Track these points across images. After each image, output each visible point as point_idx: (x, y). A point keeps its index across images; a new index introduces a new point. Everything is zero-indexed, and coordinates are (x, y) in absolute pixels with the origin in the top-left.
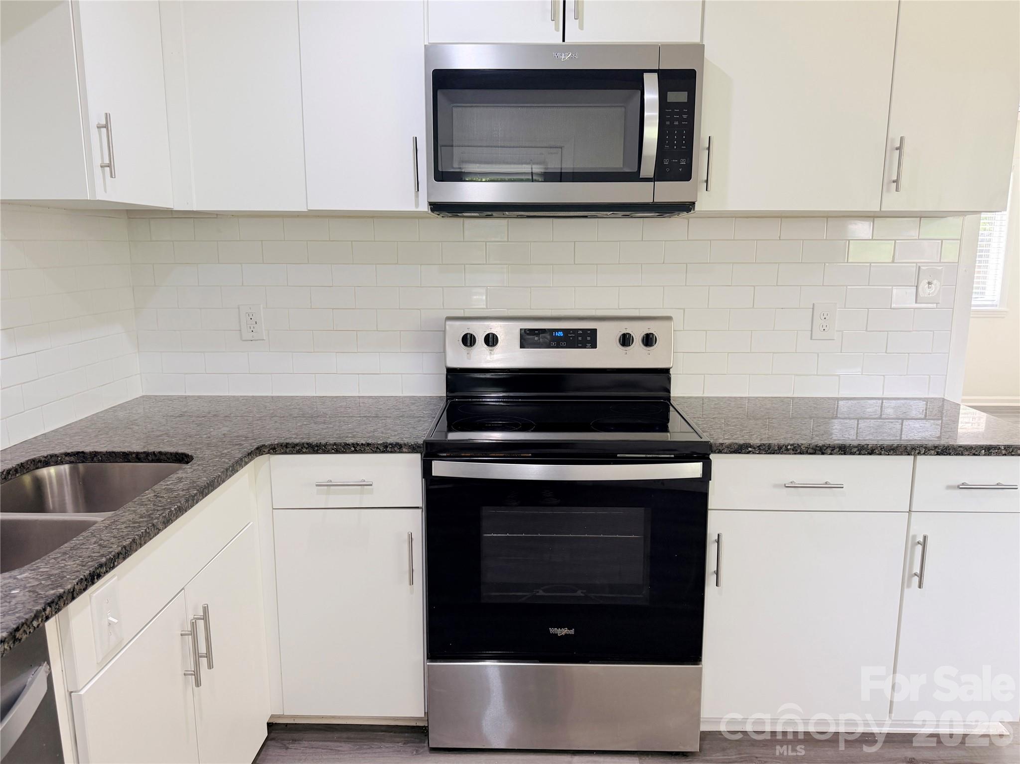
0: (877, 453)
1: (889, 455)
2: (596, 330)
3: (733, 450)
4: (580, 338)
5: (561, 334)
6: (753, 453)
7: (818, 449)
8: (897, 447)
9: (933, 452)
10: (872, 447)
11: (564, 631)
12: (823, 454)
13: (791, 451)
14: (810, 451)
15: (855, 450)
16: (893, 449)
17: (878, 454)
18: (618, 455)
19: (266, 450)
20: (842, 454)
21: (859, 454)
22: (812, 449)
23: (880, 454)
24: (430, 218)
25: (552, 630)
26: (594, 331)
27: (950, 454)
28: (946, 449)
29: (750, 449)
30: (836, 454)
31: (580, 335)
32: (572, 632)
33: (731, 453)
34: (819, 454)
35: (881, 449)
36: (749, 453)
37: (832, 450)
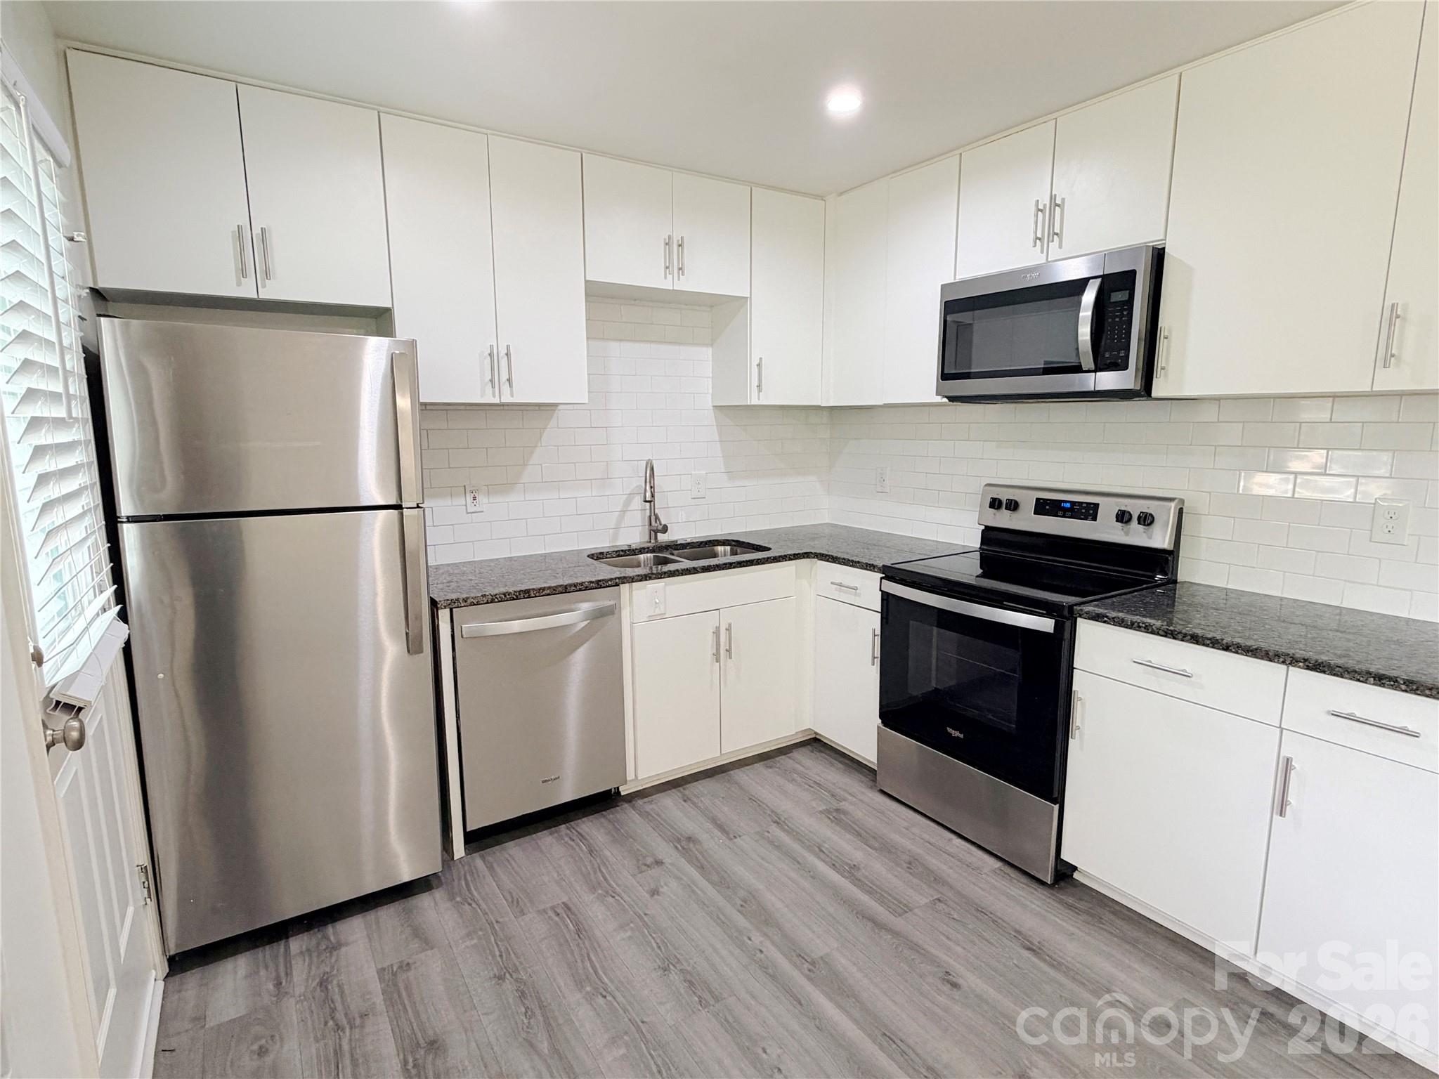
0: (1234, 650)
1: (1246, 655)
2: (1098, 504)
3: (1090, 617)
4: (1083, 511)
5: (1068, 505)
6: (1108, 623)
7: (1170, 632)
8: (1256, 649)
9: (1301, 664)
10: (1227, 643)
11: (955, 734)
12: (1174, 638)
13: (1143, 629)
14: (1161, 632)
15: (1208, 642)
16: (1251, 651)
17: (1234, 652)
18: (1005, 603)
19: (813, 556)
20: (1194, 643)
21: (1213, 647)
22: (1163, 631)
23: (1237, 653)
24: (949, 405)
25: (949, 730)
26: (1097, 506)
27: (1324, 672)
28: (1319, 665)
29: (1106, 619)
30: (1187, 641)
31: (1084, 508)
32: (962, 736)
33: (1089, 619)
34: (1170, 638)
35: (1238, 647)
36: (1105, 622)
37: (1184, 637)
